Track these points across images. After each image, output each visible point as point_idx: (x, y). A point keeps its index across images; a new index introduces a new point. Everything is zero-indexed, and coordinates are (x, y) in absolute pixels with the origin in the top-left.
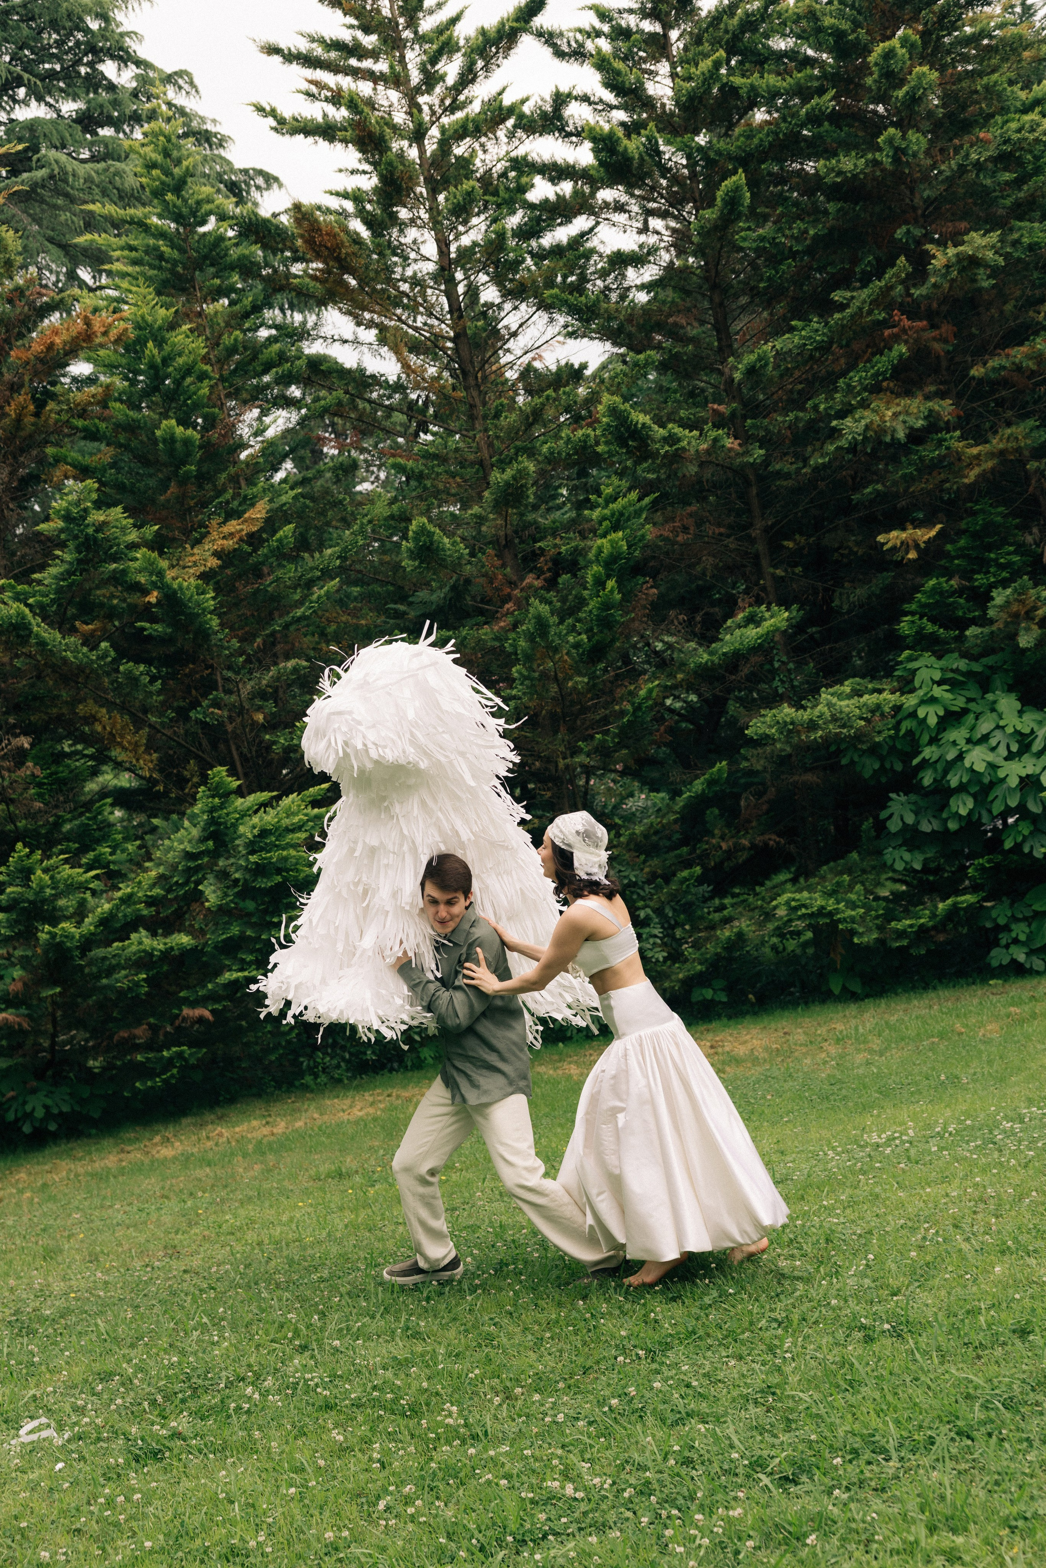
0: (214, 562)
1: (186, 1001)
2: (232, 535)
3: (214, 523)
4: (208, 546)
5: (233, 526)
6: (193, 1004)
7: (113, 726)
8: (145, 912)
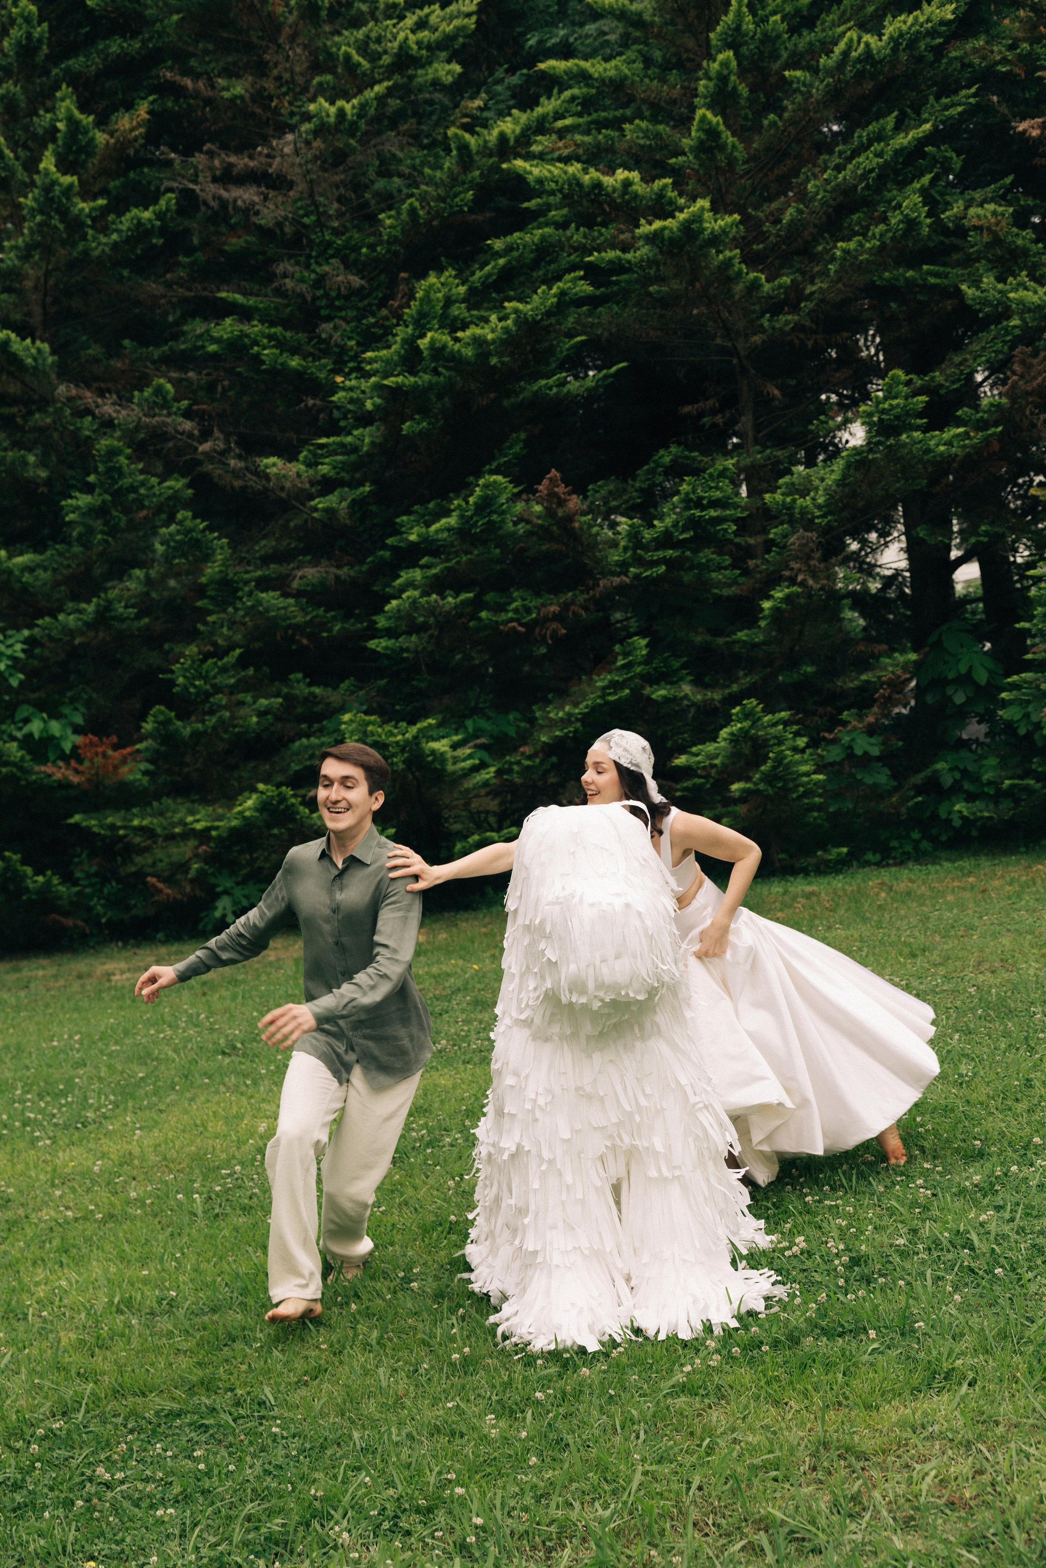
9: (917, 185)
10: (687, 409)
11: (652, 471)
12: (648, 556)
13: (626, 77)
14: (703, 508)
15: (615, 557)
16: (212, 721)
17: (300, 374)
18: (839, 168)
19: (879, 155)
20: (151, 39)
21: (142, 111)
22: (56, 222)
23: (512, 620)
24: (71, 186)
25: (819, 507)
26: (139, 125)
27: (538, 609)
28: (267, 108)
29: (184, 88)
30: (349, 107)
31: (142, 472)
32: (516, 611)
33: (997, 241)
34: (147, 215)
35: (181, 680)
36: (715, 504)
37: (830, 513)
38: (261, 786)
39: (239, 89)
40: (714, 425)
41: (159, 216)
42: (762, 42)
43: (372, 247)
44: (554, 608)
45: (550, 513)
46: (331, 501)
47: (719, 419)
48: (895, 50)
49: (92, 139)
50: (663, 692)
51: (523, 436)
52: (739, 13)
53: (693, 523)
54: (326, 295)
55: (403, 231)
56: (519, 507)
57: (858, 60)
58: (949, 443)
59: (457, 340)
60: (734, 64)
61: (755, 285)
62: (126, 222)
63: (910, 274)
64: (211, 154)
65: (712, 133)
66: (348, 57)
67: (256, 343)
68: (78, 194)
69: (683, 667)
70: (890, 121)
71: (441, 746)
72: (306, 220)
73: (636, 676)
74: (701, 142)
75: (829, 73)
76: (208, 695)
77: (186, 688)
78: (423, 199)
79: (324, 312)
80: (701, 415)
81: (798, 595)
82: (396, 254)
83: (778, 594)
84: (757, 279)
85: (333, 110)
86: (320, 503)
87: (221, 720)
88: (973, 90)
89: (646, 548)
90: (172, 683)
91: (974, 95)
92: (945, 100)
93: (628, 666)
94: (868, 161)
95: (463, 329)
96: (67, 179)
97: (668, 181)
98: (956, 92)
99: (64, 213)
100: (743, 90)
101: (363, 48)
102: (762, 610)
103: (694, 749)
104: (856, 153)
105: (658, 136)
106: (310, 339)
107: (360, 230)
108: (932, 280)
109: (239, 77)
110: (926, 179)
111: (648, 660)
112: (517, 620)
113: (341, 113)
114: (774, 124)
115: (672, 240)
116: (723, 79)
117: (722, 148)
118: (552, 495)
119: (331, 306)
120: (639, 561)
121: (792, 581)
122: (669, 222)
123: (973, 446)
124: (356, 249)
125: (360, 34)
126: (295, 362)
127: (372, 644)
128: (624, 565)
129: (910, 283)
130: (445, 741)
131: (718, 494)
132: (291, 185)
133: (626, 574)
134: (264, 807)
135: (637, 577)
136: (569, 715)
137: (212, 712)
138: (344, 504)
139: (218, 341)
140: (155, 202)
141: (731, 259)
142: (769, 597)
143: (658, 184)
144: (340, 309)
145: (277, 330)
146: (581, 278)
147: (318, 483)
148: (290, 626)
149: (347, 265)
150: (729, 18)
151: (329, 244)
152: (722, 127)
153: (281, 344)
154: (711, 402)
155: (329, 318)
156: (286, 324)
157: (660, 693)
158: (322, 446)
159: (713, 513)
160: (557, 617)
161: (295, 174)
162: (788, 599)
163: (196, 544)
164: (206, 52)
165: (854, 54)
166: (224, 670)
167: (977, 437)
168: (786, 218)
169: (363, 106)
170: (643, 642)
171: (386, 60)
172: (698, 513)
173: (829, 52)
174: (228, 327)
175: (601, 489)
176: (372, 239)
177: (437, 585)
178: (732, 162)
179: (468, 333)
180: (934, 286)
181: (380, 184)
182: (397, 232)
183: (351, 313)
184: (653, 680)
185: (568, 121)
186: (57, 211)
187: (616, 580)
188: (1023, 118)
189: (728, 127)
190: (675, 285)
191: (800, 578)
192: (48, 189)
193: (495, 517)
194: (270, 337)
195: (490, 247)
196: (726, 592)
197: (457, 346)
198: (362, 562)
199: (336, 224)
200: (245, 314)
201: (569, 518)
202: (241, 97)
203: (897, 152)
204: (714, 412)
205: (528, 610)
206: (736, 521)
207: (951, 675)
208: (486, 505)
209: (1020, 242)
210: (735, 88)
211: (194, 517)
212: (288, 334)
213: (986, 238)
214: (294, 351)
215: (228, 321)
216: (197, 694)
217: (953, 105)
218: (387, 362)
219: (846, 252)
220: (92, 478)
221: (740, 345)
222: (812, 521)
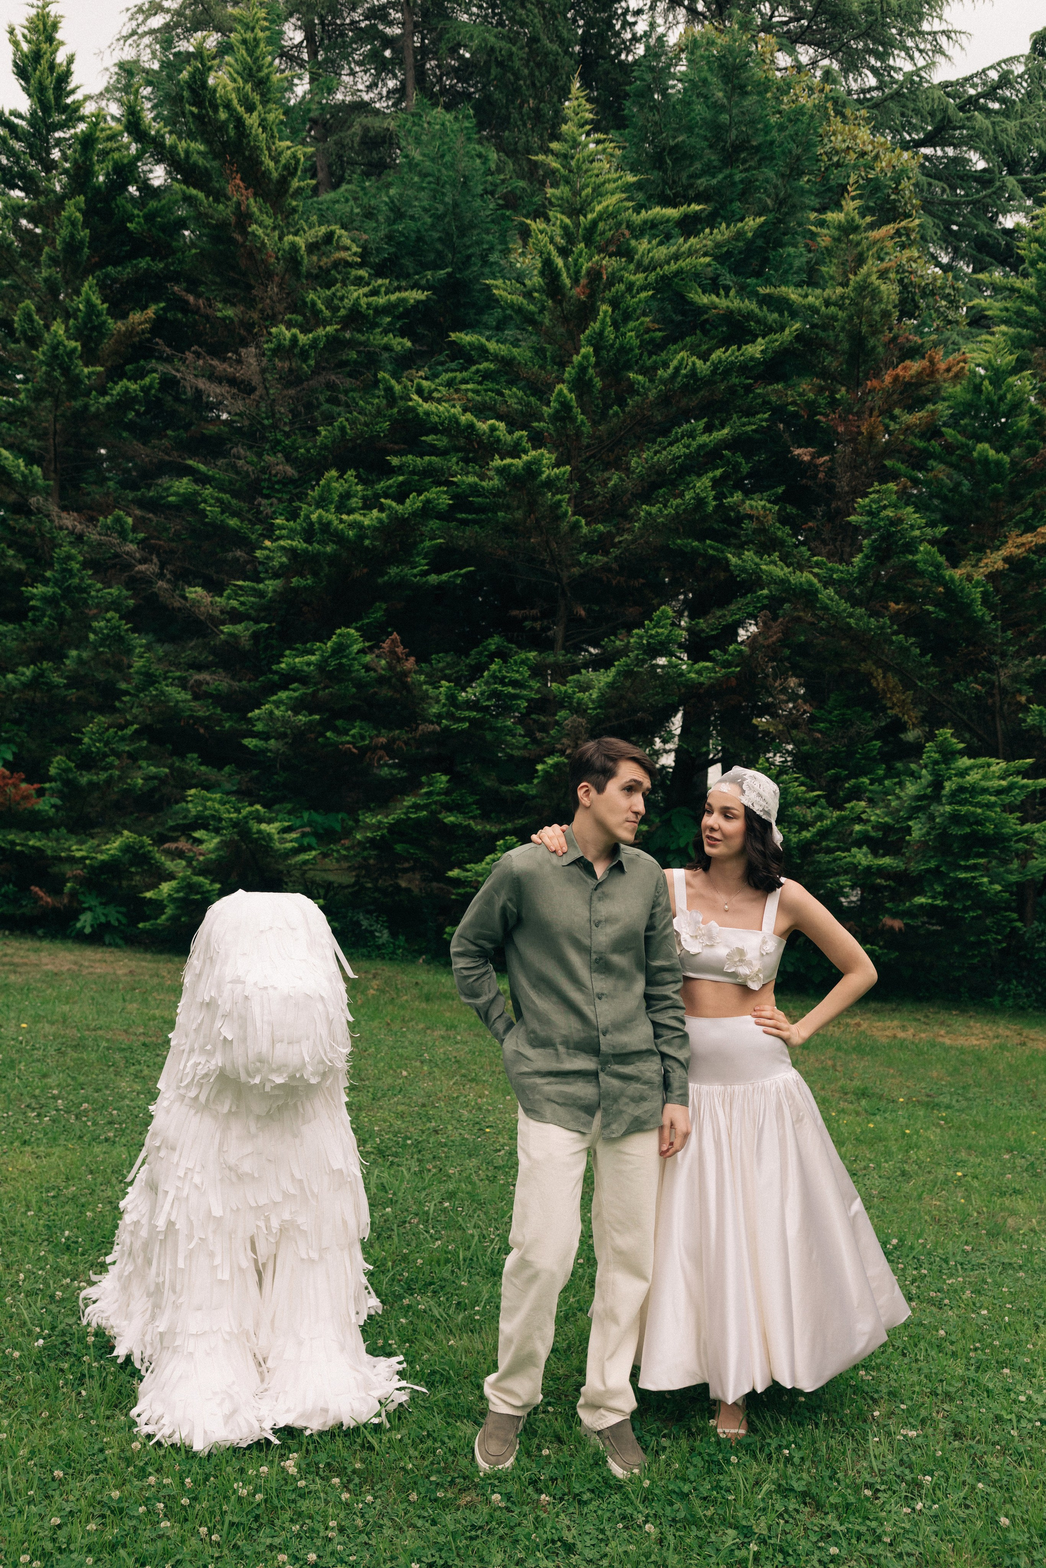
0: (1000, 565)
1: (888, 911)
2: (1023, 544)
3: (1013, 534)
4: (1004, 552)
5: (1028, 538)
6: (895, 915)
7: (886, 683)
8: (873, 834)
9: (711, 475)
10: (515, 613)
11: (480, 653)
12: (458, 713)
13: (514, 358)
14: (504, 684)
15: (435, 710)
16: (103, 776)
17: (236, 532)
18: (656, 453)
19: (687, 447)
20: (173, 264)
21: (150, 312)
22: (57, 374)
23: (349, 743)
24: (74, 350)
25: (593, 702)
26: (146, 321)
27: (371, 738)
28: (250, 332)
29: (187, 302)
30: (304, 339)
31: (90, 577)
32: (353, 736)
33: (762, 530)
34: (133, 387)
35: (86, 740)
36: (515, 683)
37: (600, 707)
38: (126, 833)
39: (230, 312)
40: (533, 629)
41: (142, 389)
42: (619, 350)
43: (308, 451)
44: (383, 740)
45: (390, 667)
46: (238, 629)
47: (538, 625)
48: (714, 372)
49: (105, 322)
50: (452, 819)
51: (384, 606)
52: (603, 322)
53: (495, 694)
54: (269, 480)
55: (333, 442)
56: (368, 658)
57: (686, 376)
58: (699, 673)
59: (341, 521)
60: (593, 360)
61: (576, 526)
62: (118, 389)
63: (696, 543)
64: (198, 355)
65: (565, 406)
66: (314, 304)
67: (205, 501)
68: (81, 357)
69: (474, 803)
70: (701, 424)
71: (270, 828)
72: (266, 422)
73: (435, 803)
74: (557, 411)
75: (663, 382)
76: (106, 755)
77: (90, 746)
78: (353, 422)
79: (265, 491)
80: (525, 618)
81: (565, 764)
82: (325, 458)
83: (550, 761)
84: (578, 521)
85: (288, 334)
86: (226, 629)
87: (111, 776)
88: (766, 416)
89: (457, 707)
90: (79, 741)
91: (766, 420)
92: (744, 420)
93: (429, 794)
94: (677, 450)
95: (348, 514)
96: (73, 344)
97: (525, 433)
98: (754, 415)
99: (66, 371)
100: (598, 383)
101: (329, 303)
102: (537, 771)
103: (468, 866)
104: (671, 444)
105: (528, 405)
106: (251, 509)
107: (304, 436)
108: (711, 552)
109: (234, 305)
110: (718, 472)
111: (447, 792)
112: (353, 743)
113: (294, 339)
114: (616, 414)
115: (516, 476)
116: (583, 369)
117: (573, 420)
118: (393, 652)
119: (271, 488)
120: (451, 717)
121: (562, 753)
122: (516, 461)
123: (717, 679)
124: (297, 450)
125: (328, 293)
126: (233, 522)
127: (246, 742)
128: (439, 716)
129: (695, 552)
130: (277, 825)
131: (517, 676)
132: (253, 390)
133: (439, 724)
134: (127, 849)
135: (447, 728)
136: (380, 822)
137: (105, 769)
138: (247, 633)
139: (177, 494)
140: (142, 379)
141: (560, 501)
142: (544, 762)
143: (517, 434)
144: (278, 491)
145: (226, 497)
146: (445, 493)
147: (228, 613)
148: (191, 717)
149: (288, 459)
150: (596, 326)
151: (278, 442)
152: (574, 404)
153: (225, 508)
154: (534, 612)
155: (268, 497)
156: (235, 494)
157: (450, 819)
158: (241, 588)
159: (510, 690)
160: (383, 747)
161: (256, 380)
162: (556, 766)
163: (120, 639)
164: (214, 283)
165: (683, 372)
166: (123, 739)
167: (721, 672)
168: (611, 484)
169: (315, 340)
170: (444, 778)
171: (342, 312)
172: (499, 687)
173: (665, 365)
174: (183, 485)
175: (441, 661)
176: (309, 445)
177: (297, 706)
178: (578, 434)
179: (351, 517)
180: (713, 556)
181: (325, 406)
182: (328, 442)
183: (286, 497)
184: (449, 808)
185: (469, 386)
186: (60, 366)
187: (431, 727)
188: (800, 447)
189: (581, 406)
190: (519, 514)
191: (568, 751)
192: (55, 347)
193: (344, 660)
194: (218, 500)
195: (389, 463)
196: (516, 753)
197: (341, 526)
198: (256, 680)
199: (287, 429)
200: (202, 479)
201: (405, 674)
202: (229, 318)
203: (701, 447)
204: (534, 619)
205: (363, 738)
206: (529, 700)
207: (673, 847)
208: (340, 650)
209: (779, 533)
210: (591, 380)
211: (121, 618)
212: (234, 502)
213: (754, 525)
214: (234, 514)
215: (185, 480)
216: (98, 754)
217: (750, 424)
218: (291, 530)
219: (649, 514)
220: (48, 574)
221: (564, 575)
222: (585, 711)
